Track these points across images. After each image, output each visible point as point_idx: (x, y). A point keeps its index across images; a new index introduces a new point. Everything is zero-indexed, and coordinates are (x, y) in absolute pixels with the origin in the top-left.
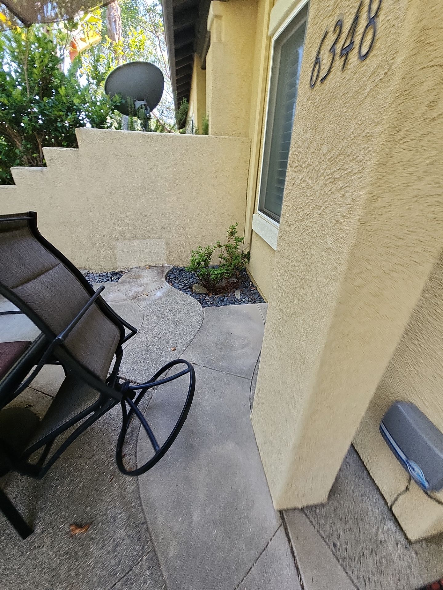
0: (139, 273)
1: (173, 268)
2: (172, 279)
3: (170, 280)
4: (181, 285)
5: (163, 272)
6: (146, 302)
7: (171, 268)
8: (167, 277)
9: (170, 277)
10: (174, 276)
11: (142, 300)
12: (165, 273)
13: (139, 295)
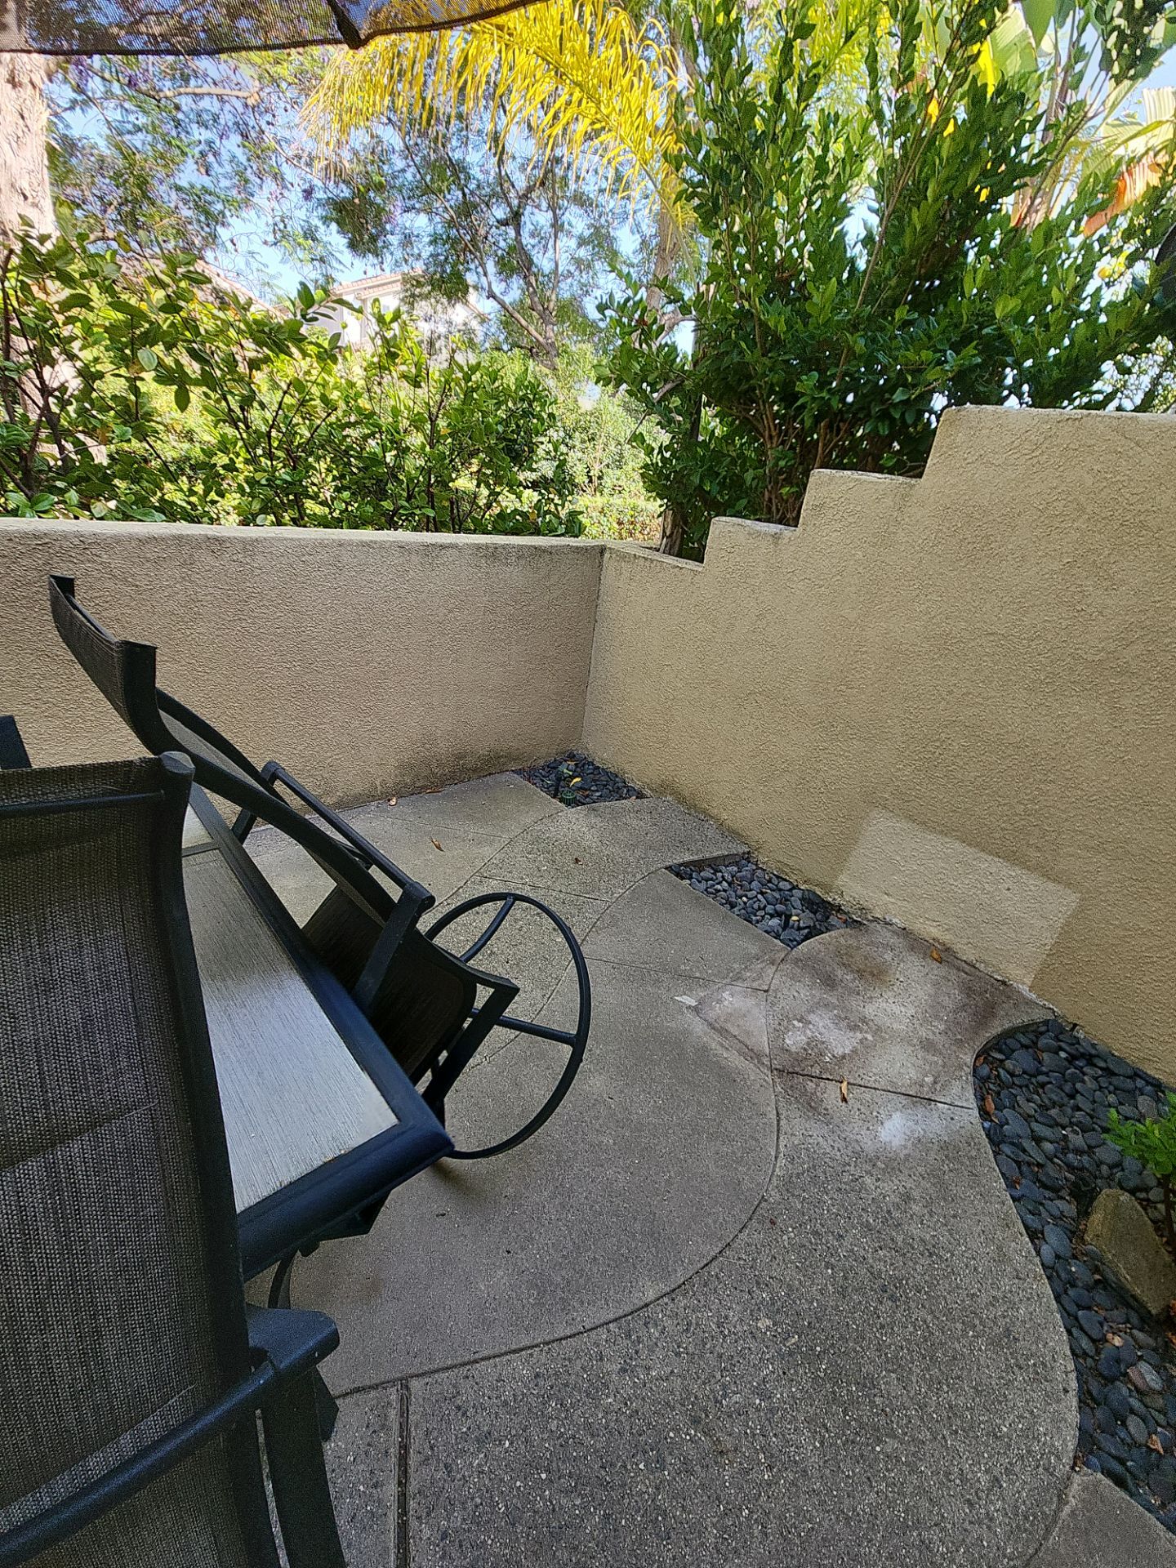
0: (888, 956)
1: (1046, 1023)
2: (1012, 1075)
3: (998, 1076)
4: (1038, 1140)
5: (986, 1013)
6: (816, 1134)
7: (1038, 1015)
8: (992, 1054)
9: (1009, 1064)
10: (1030, 1065)
11: (812, 1107)
12: (996, 1028)
13: (816, 1071)
